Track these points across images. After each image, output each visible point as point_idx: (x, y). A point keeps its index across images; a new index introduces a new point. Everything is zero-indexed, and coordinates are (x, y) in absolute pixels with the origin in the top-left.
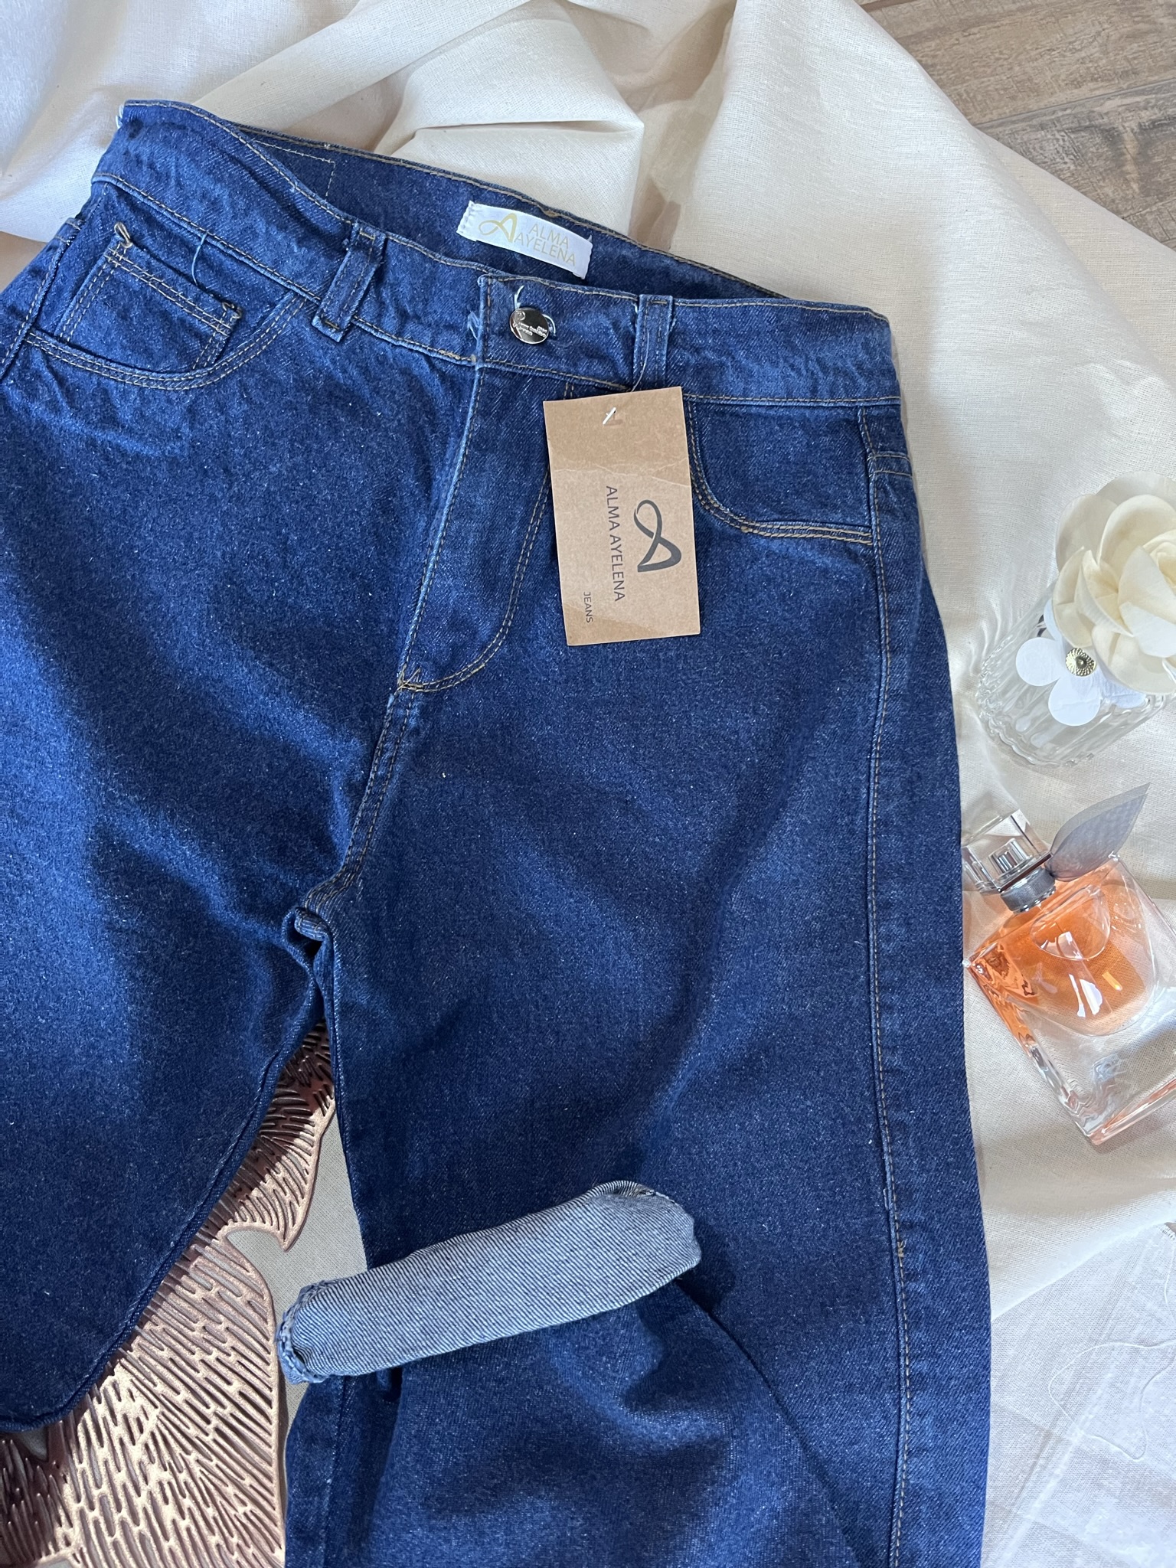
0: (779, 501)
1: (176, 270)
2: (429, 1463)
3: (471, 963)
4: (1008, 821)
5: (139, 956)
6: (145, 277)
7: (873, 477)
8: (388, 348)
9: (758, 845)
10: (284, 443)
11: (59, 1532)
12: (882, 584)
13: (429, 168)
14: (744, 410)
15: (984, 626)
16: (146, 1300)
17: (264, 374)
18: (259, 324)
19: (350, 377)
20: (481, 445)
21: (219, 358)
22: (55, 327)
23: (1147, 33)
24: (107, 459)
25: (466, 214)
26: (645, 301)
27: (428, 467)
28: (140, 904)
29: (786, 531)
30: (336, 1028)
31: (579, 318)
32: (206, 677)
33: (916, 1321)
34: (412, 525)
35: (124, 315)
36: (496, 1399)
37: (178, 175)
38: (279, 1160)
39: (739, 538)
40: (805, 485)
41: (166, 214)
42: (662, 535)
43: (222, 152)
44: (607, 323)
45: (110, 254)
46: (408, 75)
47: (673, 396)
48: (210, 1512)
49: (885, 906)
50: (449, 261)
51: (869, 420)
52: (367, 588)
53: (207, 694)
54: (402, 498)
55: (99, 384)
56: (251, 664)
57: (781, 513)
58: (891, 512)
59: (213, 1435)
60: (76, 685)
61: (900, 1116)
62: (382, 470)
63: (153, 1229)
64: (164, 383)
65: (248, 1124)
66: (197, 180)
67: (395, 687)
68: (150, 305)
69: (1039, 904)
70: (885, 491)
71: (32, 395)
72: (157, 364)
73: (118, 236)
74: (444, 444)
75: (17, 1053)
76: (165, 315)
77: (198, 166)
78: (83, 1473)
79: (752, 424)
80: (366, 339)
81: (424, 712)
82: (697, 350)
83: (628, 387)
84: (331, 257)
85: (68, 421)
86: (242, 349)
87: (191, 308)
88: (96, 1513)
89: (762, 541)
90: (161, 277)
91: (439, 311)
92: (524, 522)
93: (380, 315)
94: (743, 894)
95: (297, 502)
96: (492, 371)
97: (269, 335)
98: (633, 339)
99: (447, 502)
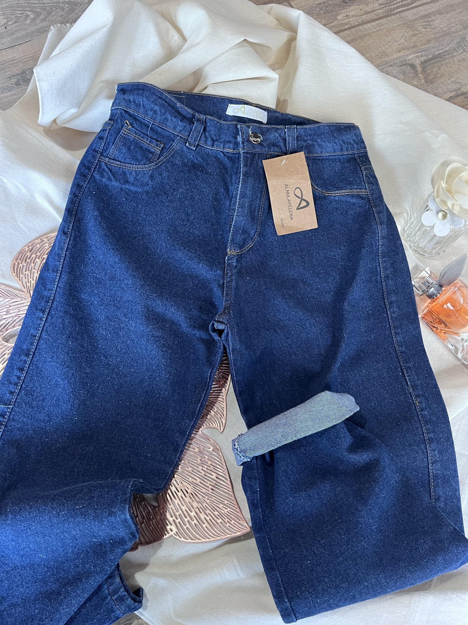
0: (335, 185)
1: (144, 134)
2: (289, 478)
3: (266, 335)
4: (424, 272)
5: (163, 344)
6: (135, 136)
7: (364, 174)
8: (209, 151)
9: (349, 288)
10: (182, 182)
11: (168, 528)
12: (373, 204)
13: (214, 95)
14: (321, 158)
15: (405, 215)
16: (182, 452)
17: (172, 162)
18: (169, 147)
19: (199, 161)
20: (246, 175)
21: (158, 159)
22: (108, 154)
23: (418, 34)
24: (127, 193)
25: (228, 108)
26: (288, 128)
27: (227, 186)
28: (161, 328)
29: (340, 193)
30: (231, 357)
31: (269, 135)
32: (169, 257)
33: (426, 422)
34: (225, 204)
35: (129, 149)
36: (304, 460)
37: (143, 104)
38: (214, 405)
39: (325, 197)
40: (343, 179)
41: (140, 116)
42: (303, 198)
43: (156, 96)
44: (277, 135)
45: (124, 130)
46: (204, 69)
47: (301, 155)
48: (216, 513)
49: (391, 303)
50: (225, 123)
51: (359, 157)
52: (213, 225)
53: (170, 262)
54: (220, 196)
55: (122, 171)
56: (183, 251)
57: (337, 188)
58: (372, 183)
59: (211, 491)
60: (131, 263)
61: (408, 365)
62: (214, 188)
63: (181, 429)
64: (142, 168)
65: (206, 392)
66: (149, 104)
67: (227, 254)
68: (136, 144)
69: (439, 295)
70: (369, 178)
71: (103, 176)
72: (140, 162)
73: (126, 125)
74: (231, 178)
75: (126, 381)
76: (141, 147)
77: (149, 101)
78: (172, 508)
79: (324, 162)
80: (203, 148)
81: (237, 261)
82: (305, 141)
83: (286, 154)
84: (190, 125)
85: (115, 183)
86: (165, 155)
87: (149, 144)
88: (179, 520)
89: (332, 197)
90: (139, 136)
91: (224, 138)
92: (260, 198)
93: (206, 141)
94: (348, 303)
95: (189, 200)
96: (246, 153)
97: (173, 150)
98: (286, 140)
99: (239, 194)
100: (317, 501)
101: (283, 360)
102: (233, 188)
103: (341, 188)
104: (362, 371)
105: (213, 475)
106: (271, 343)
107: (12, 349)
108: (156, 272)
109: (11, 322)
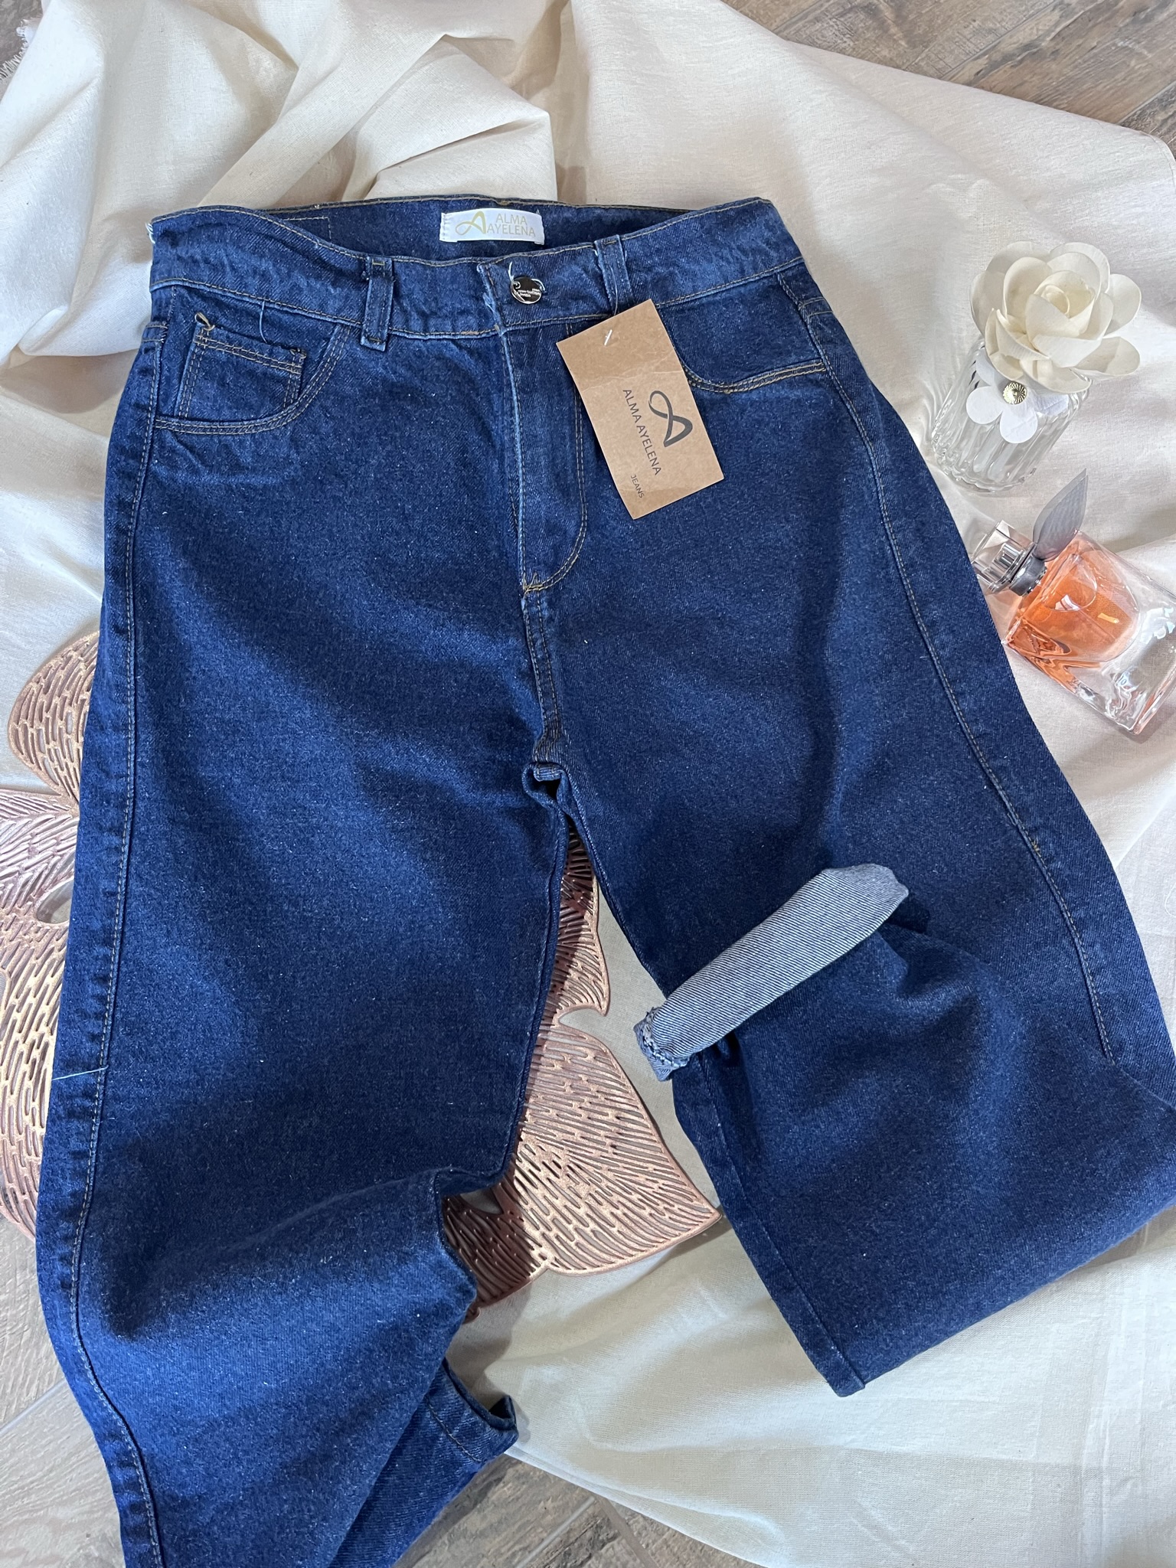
0: (744, 363)
1: (249, 337)
4: (995, 533)
5: (423, 844)
6: (229, 349)
7: (809, 321)
8: (421, 344)
9: (829, 611)
10: (374, 439)
11: (535, 1253)
12: (843, 395)
13: (401, 198)
14: (697, 303)
15: (925, 402)
16: (525, 1079)
17: (336, 394)
18: (321, 358)
19: (400, 375)
20: (526, 389)
22: (173, 409)
24: (244, 496)
25: (442, 224)
26: (600, 246)
27: (483, 423)
28: (408, 808)
29: (759, 382)
30: (589, 838)
31: (558, 273)
32: (384, 632)
33: (1064, 887)
34: (488, 469)
35: (222, 383)
37: (231, 263)
38: (573, 956)
39: (725, 399)
40: (758, 344)
41: (230, 294)
42: (674, 414)
43: (259, 234)
44: (579, 270)
45: (198, 339)
46: (357, 133)
47: (647, 310)
48: (635, 1197)
50: (442, 264)
51: (788, 280)
52: (472, 528)
53: (390, 644)
54: (473, 452)
55: (220, 442)
56: (415, 610)
57: (749, 370)
58: (831, 341)
59: (611, 1150)
60: (298, 666)
61: (998, 763)
62: (453, 435)
63: (510, 1029)
64: (267, 425)
65: (549, 930)
66: (244, 260)
67: (523, 593)
68: (237, 367)
69: (1039, 583)
70: (821, 328)
71: (174, 467)
72: (258, 412)
73: (200, 324)
74: (490, 402)
75: (356, 949)
76: (251, 373)
77: (243, 251)
78: (532, 1210)
79: (705, 311)
80: (403, 342)
81: (551, 604)
82: (649, 269)
83: (610, 313)
84: (359, 289)
85: (209, 478)
86: (314, 380)
87: (269, 362)
88: (555, 1230)
90: (240, 345)
91: (448, 304)
92: (572, 438)
93: (407, 321)
94: (832, 648)
95: (401, 480)
96: (513, 333)
97: (331, 363)
98: (601, 276)
99: (518, 439)
100: (855, 1119)
101: (709, 816)
102: (500, 426)
103: (759, 367)
104: (896, 801)
105: (607, 1115)
106: (675, 784)
107: (66, 935)
108: (364, 675)
109: (46, 872)
